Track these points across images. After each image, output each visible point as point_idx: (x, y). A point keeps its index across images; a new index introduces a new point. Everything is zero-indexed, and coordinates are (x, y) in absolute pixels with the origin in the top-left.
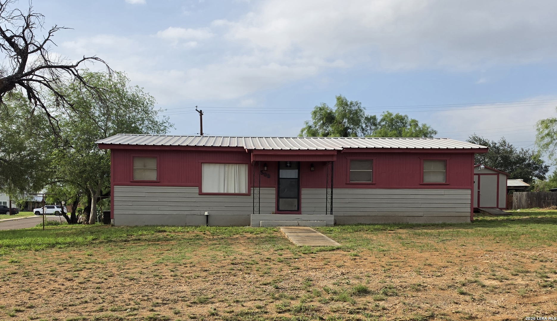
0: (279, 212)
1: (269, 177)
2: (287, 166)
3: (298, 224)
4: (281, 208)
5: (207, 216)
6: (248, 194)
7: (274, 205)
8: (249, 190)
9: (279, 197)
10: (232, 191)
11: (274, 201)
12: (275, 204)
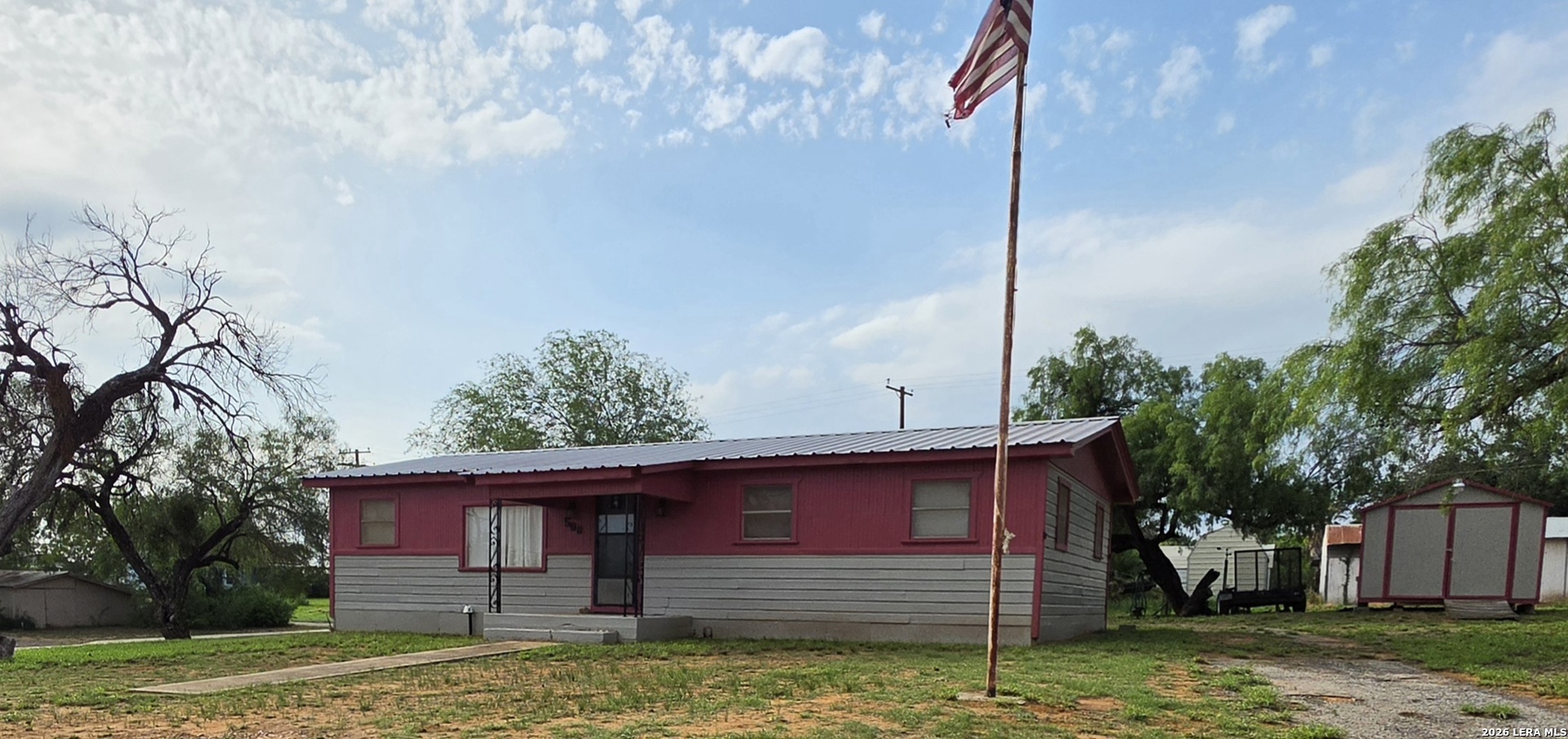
0: (598, 609)
1: (580, 532)
2: (613, 507)
3: (551, 637)
4: (602, 600)
5: (470, 615)
6: (544, 570)
7: (589, 592)
8: (545, 560)
9: (598, 573)
10: (519, 565)
11: (589, 583)
12: (590, 590)
